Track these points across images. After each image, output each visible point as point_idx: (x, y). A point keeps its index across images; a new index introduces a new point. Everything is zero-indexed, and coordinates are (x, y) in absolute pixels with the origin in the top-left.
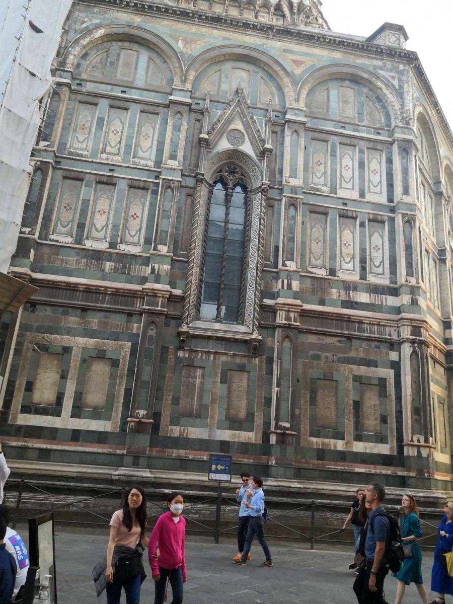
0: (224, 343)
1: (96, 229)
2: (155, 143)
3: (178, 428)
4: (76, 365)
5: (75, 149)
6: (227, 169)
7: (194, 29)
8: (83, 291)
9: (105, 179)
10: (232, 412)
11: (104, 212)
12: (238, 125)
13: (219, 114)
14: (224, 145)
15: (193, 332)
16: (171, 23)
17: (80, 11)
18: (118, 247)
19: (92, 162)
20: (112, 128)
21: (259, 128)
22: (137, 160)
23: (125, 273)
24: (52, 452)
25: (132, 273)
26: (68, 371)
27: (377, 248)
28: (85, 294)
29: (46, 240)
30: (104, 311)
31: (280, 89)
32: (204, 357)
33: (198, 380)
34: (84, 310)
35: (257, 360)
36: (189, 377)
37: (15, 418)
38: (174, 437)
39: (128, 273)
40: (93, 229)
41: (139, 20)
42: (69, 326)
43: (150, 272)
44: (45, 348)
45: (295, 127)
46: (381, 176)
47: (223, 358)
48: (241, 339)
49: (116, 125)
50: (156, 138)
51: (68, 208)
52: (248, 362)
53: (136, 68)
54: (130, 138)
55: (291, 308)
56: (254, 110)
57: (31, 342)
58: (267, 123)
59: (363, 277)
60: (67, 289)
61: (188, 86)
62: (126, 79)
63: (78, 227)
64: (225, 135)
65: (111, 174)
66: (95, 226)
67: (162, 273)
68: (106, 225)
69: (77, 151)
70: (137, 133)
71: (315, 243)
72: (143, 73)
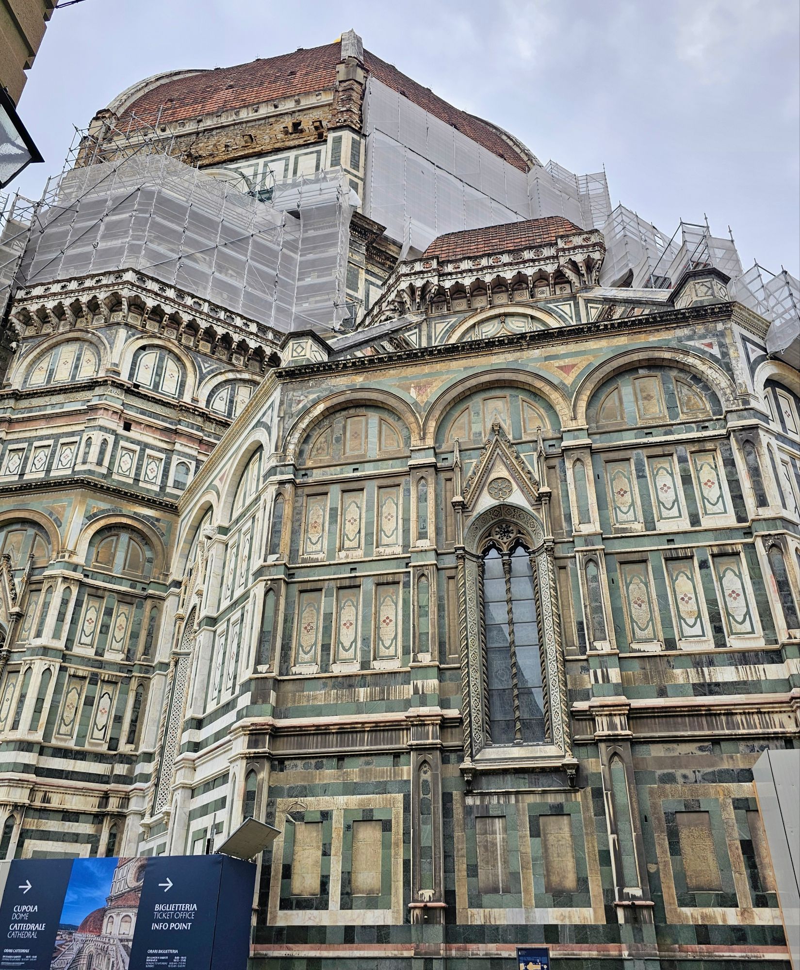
0: (526, 776)
1: (343, 647)
2: (400, 522)
3: (481, 910)
4: (339, 835)
5: (310, 553)
6: (497, 529)
7: (427, 369)
8: (337, 733)
9: (347, 583)
10: (555, 879)
11: (351, 624)
12: (500, 471)
13: (474, 465)
14: (486, 502)
15: (480, 767)
16: (399, 371)
17: (294, 390)
18: (372, 667)
19: (330, 565)
20: (348, 517)
21: (530, 468)
22: (381, 549)
23: (383, 699)
24: (323, 962)
25: (392, 698)
26: (330, 844)
27: (734, 595)
28: (339, 736)
29: (287, 675)
30: (363, 755)
31: (550, 407)
32: (502, 802)
33: (498, 836)
34: (341, 758)
35: (579, 795)
36: (485, 833)
37: (274, 918)
38: (477, 926)
39: (388, 699)
40: (341, 648)
41: (361, 379)
42: (325, 782)
43: (412, 692)
44: (299, 816)
45: (576, 454)
46: (720, 488)
47: (530, 799)
48: (550, 768)
49: (352, 512)
50: (400, 516)
51: (309, 628)
52: (567, 800)
53: (367, 437)
54: (369, 524)
55: (614, 710)
56: (519, 446)
57: (283, 812)
58: (539, 457)
59: (720, 642)
60: (317, 734)
61: (430, 442)
62: (356, 453)
63: (322, 650)
64: (486, 488)
65: (353, 575)
66: (342, 644)
67: (428, 691)
68: (355, 640)
69: (311, 556)
70: (378, 516)
71: (636, 605)
72: (376, 440)
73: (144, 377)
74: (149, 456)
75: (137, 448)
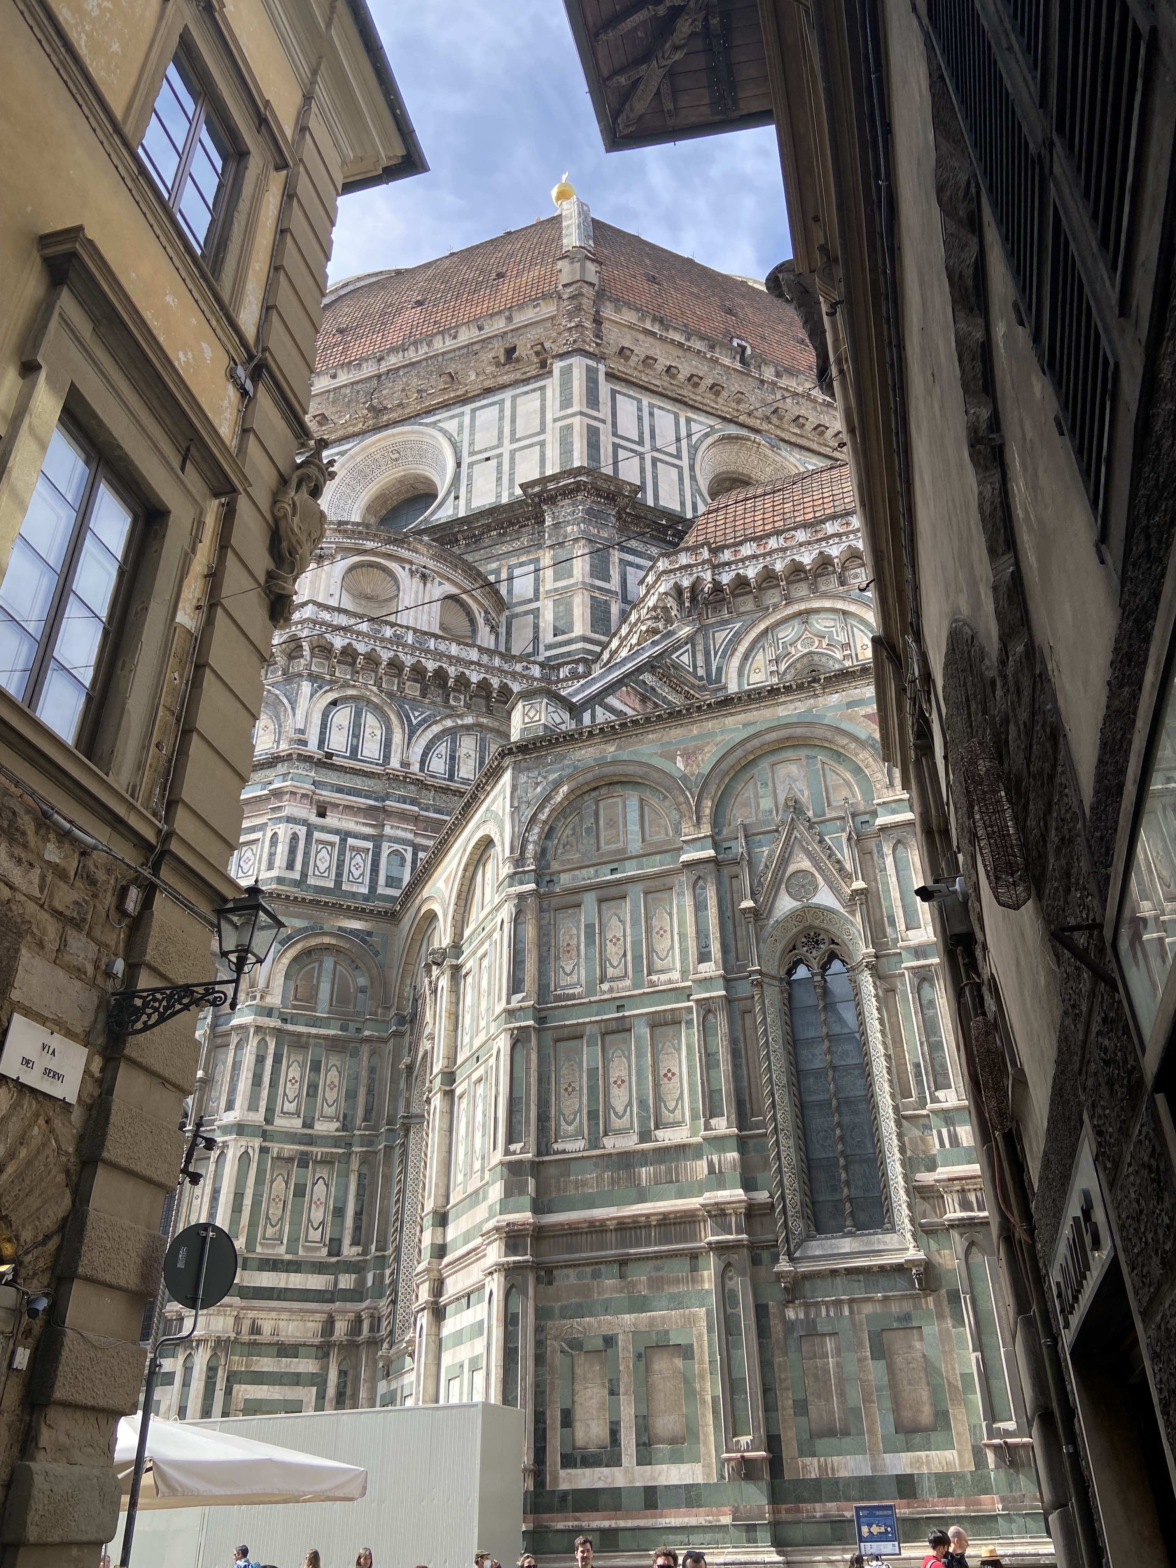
0: (861, 1277)
1: (616, 1114)
2: (676, 937)
3: (816, 1459)
4: (628, 1367)
5: (563, 988)
6: (804, 940)
7: (695, 730)
8: (616, 1230)
9: (613, 1026)
10: (907, 1414)
11: (623, 1081)
12: (801, 862)
13: (765, 854)
14: (786, 904)
15: (801, 1268)
16: (660, 735)
17: (528, 769)
18: (653, 1138)
19: (590, 1002)
20: (609, 936)
21: (839, 856)
22: (654, 978)
23: (671, 1182)
25: (682, 1178)
26: (618, 1380)
28: (619, 1233)
29: (548, 1154)
30: (652, 1258)
31: (857, 770)
32: (832, 1314)
33: (830, 1360)
34: (623, 1262)
35: (930, 1299)
36: (814, 1356)
37: (555, 1479)
38: (811, 1480)
39: (677, 1181)
40: (612, 1115)
41: (613, 749)
42: (606, 1296)
43: (706, 1171)
44: (576, 1345)
45: (895, 834)
47: (868, 1309)
48: (891, 1265)
49: (614, 928)
50: (676, 931)
51: (570, 1089)
52: (915, 1308)
53: (625, 825)
54: (636, 944)
55: (967, 1185)
56: (822, 825)
57: (555, 1338)
58: (849, 839)
60: (591, 1232)
61: (706, 830)
62: (613, 847)
63: (589, 1119)
64: (783, 886)
65: (620, 1014)
66: (614, 1109)
67: (726, 1169)
68: (630, 1103)
69: (566, 992)
70: (647, 932)
72: (637, 828)
73: (338, 741)
74: (353, 848)
75: (336, 839)
